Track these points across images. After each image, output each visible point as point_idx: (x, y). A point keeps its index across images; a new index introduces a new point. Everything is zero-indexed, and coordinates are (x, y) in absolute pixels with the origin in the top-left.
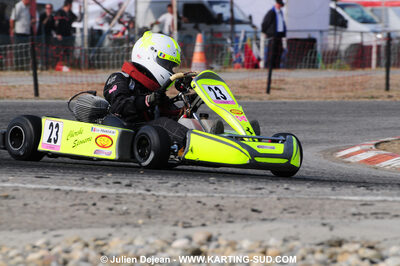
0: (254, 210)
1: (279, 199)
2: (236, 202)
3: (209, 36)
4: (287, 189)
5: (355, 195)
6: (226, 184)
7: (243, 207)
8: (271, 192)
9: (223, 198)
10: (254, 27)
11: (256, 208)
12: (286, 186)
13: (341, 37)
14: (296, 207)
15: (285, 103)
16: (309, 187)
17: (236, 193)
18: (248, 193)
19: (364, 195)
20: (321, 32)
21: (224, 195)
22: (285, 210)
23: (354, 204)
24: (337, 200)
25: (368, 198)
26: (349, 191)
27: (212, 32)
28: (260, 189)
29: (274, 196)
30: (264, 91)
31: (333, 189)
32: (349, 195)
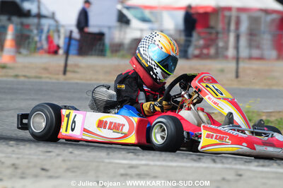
0: (43, 169)
1: (64, 161)
2: (29, 162)
3: (19, 27)
4: (71, 153)
5: (125, 159)
6: (22, 147)
7: (35, 166)
8: (58, 155)
9: (18, 158)
10: (56, 21)
11: (45, 167)
12: (70, 150)
13: (125, 33)
14: (77, 168)
15: (77, 83)
16: (89, 152)
17: (30, 154)
18: (39, 155)
19: (131, 159)
20: (110, 28)
21: (20, 156)
22: (68, 169)
23: (123, 166)
24: (110, 163)
25: (134, 162)
26: (120, 156)
27: (22, 24)
28: (49, 152)
29: (60, 158)
30: (61, 73)
31: (108, 154)
32: (120, 159)
